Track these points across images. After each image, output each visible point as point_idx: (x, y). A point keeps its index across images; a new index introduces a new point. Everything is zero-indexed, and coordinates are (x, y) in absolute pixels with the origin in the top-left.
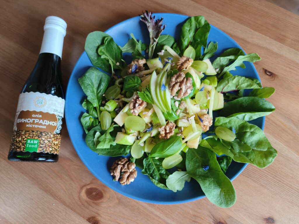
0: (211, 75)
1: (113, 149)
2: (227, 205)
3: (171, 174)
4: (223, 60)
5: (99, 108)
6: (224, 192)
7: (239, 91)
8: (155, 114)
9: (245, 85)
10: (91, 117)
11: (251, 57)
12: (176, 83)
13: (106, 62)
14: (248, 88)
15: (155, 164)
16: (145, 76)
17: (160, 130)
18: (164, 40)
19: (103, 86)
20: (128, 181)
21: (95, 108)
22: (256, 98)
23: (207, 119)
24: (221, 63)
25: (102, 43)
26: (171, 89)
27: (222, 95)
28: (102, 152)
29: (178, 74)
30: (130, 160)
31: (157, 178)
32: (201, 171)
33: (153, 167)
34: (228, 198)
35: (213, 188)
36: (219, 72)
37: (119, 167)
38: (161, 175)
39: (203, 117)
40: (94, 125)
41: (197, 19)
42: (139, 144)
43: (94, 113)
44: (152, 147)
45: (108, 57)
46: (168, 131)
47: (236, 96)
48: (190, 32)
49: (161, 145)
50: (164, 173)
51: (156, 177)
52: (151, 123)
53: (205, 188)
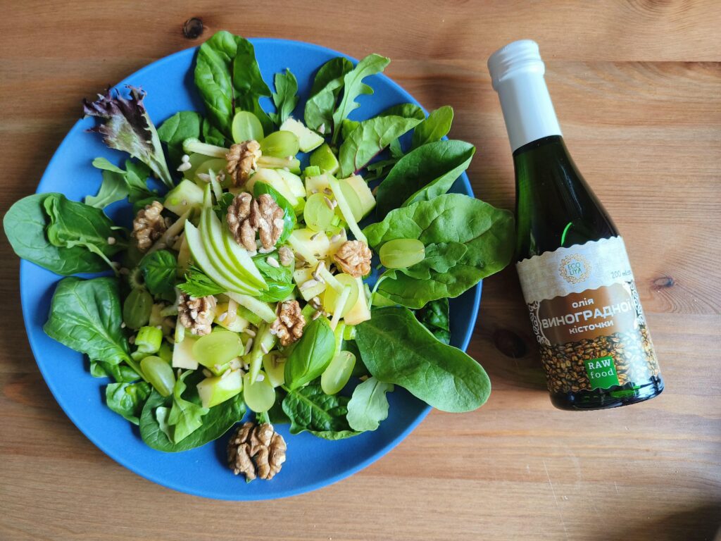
0: (314, 148)
1: (210, 422)
2: (478, 400)
3: (350, 397)
4: (320, 101)
5: (131, 357)
6: (463, 379)
7: (390, 148)
8: (243, 309)
9: (390, 131)
10: (126, 385)
11: (370, 65)
12: (242, 224)
13: (82, 252)
14: (401, 133)
15: (308, 398)
16: (177, 237)
17: (273, 331)
18: (175, 129)
19: (108, 308)
20: (274, 467)
21: (123, 364)
22: (427, 146)
23: (352, 253)
24: (321, 111)
26: (238, 241)
27: (359, 177)
28: (190, 443)
29: (235, 201)
30: (258, 420)
31: (328, 425)
32: (399, 361)
33: (308, 407)
34: (474, 387)
35: (436, 381)
36: (330, 130)
37: (242, 451)
38: (331, 412)
39: (342, 253)
40: (144, 396)
42: (253, 382)
43: (126, 373)
44: (281, 370)
45: (83, 240)
46: (290, 325)
47: (390, 162)
48: (218, 80)
49: (294, 359)
50: (336, 404)
51: (324, 425)
52: (251, 326)
53: (421, 390)
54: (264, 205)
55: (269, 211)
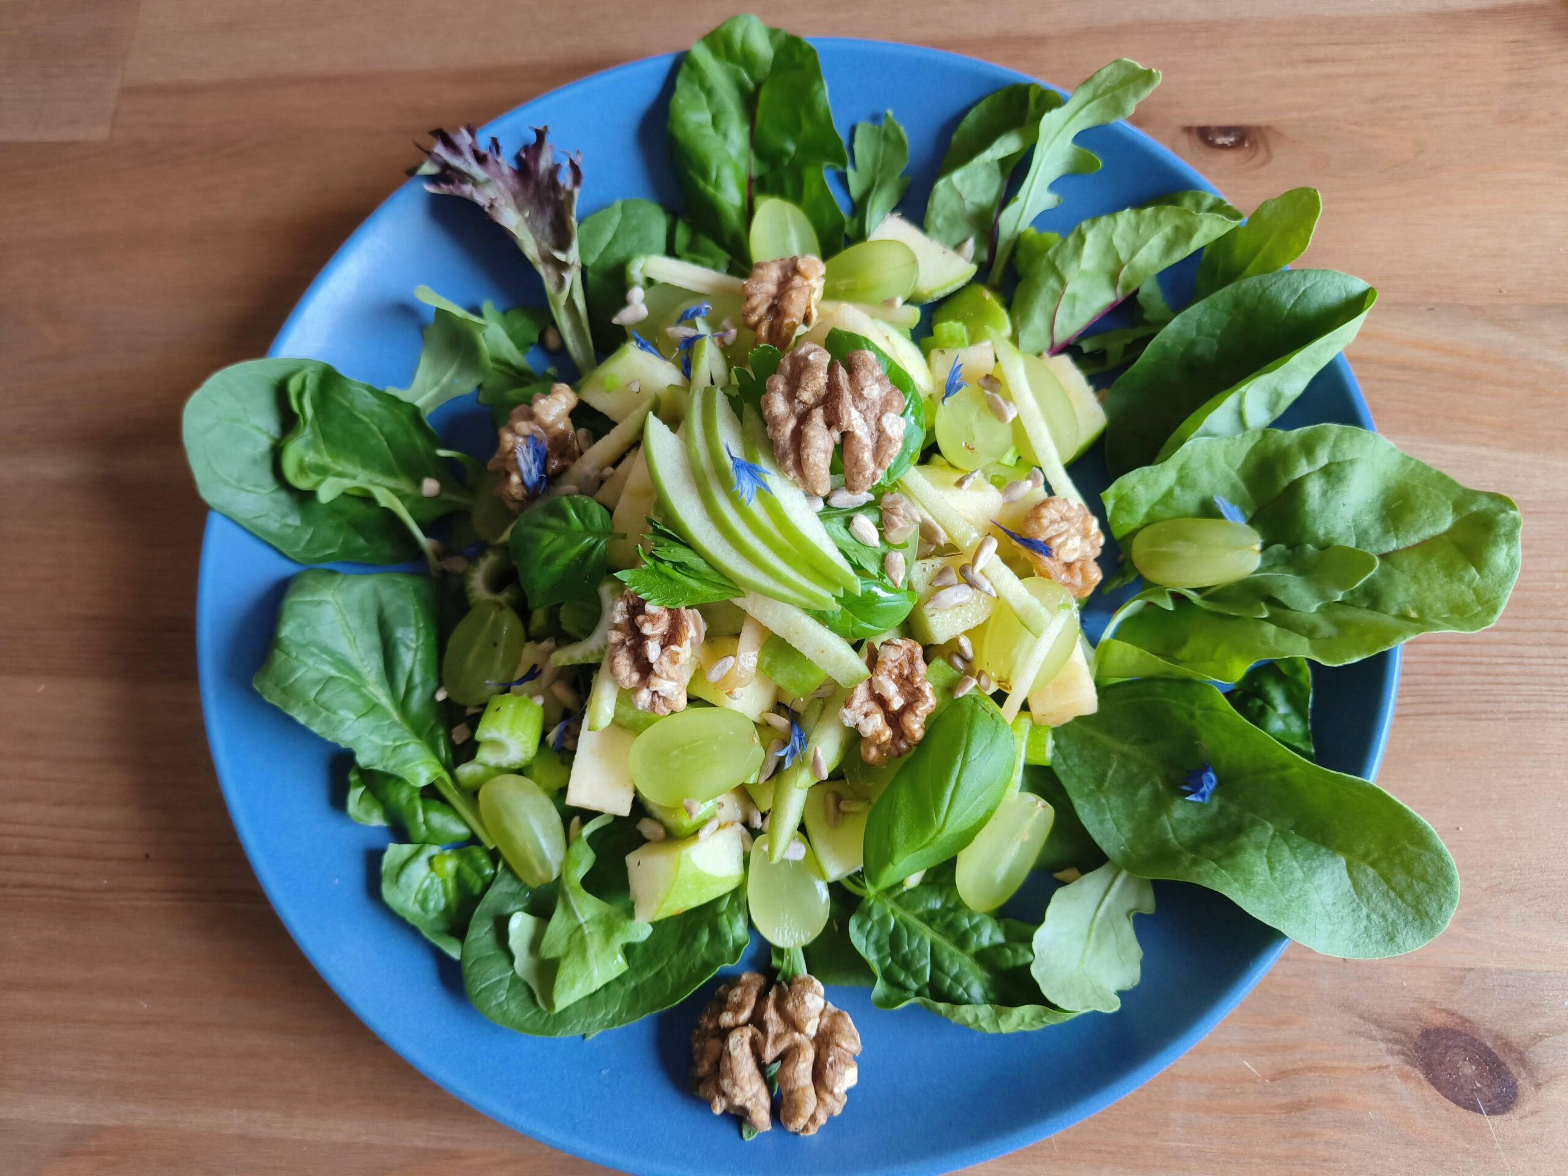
0: (949, 290)
1: (648, 963)
2: (1422, 924)
3: (1039, 920)
4: (968, 183)
5: (453, 776)
6: (1373, 865)
7: (1140, 297)
8: (778, 649)
9: (1151, 248)
10: (434, 850)
11: (1103, 94)
12: (804, 418)
13: (359, 509)
14: (1179, 255)
15: (920, 917)
16: (609, 470)
17: (850, 716)
18: (608, 236)
19: (408, 648)
20: (828, 1098)
21: (431, 793)
22: (1249, 283)
23: (1064, 526)
24: (969, 206)
25: (288, 421)
26: (789, 463)
27: (1065, 360)
28: (594, 1014)
29: (786, 363)
30: (777, 971)
31: (977, 991)
32: (1183, 821)
33: (922, 940)
34: (1410, 886)
35: (1299, 874)
36: (985, 255)
37: (739, 1046)
38: (985, 958)
39: (1040, 525)
40: (477, 888)
41: (722, 47)
42: (776, 858)
43: (439, 819)
44: (854, 836)
45: (360, 478)
46: (897, 703)
47: (1140, 332)
48: (723, 126)
49: (903, 797)
50: (999, 938)
51: (966, 990)
52: (779, 707)
53: (1265, 899)
54: (862, 373)
55: (873, 391)
